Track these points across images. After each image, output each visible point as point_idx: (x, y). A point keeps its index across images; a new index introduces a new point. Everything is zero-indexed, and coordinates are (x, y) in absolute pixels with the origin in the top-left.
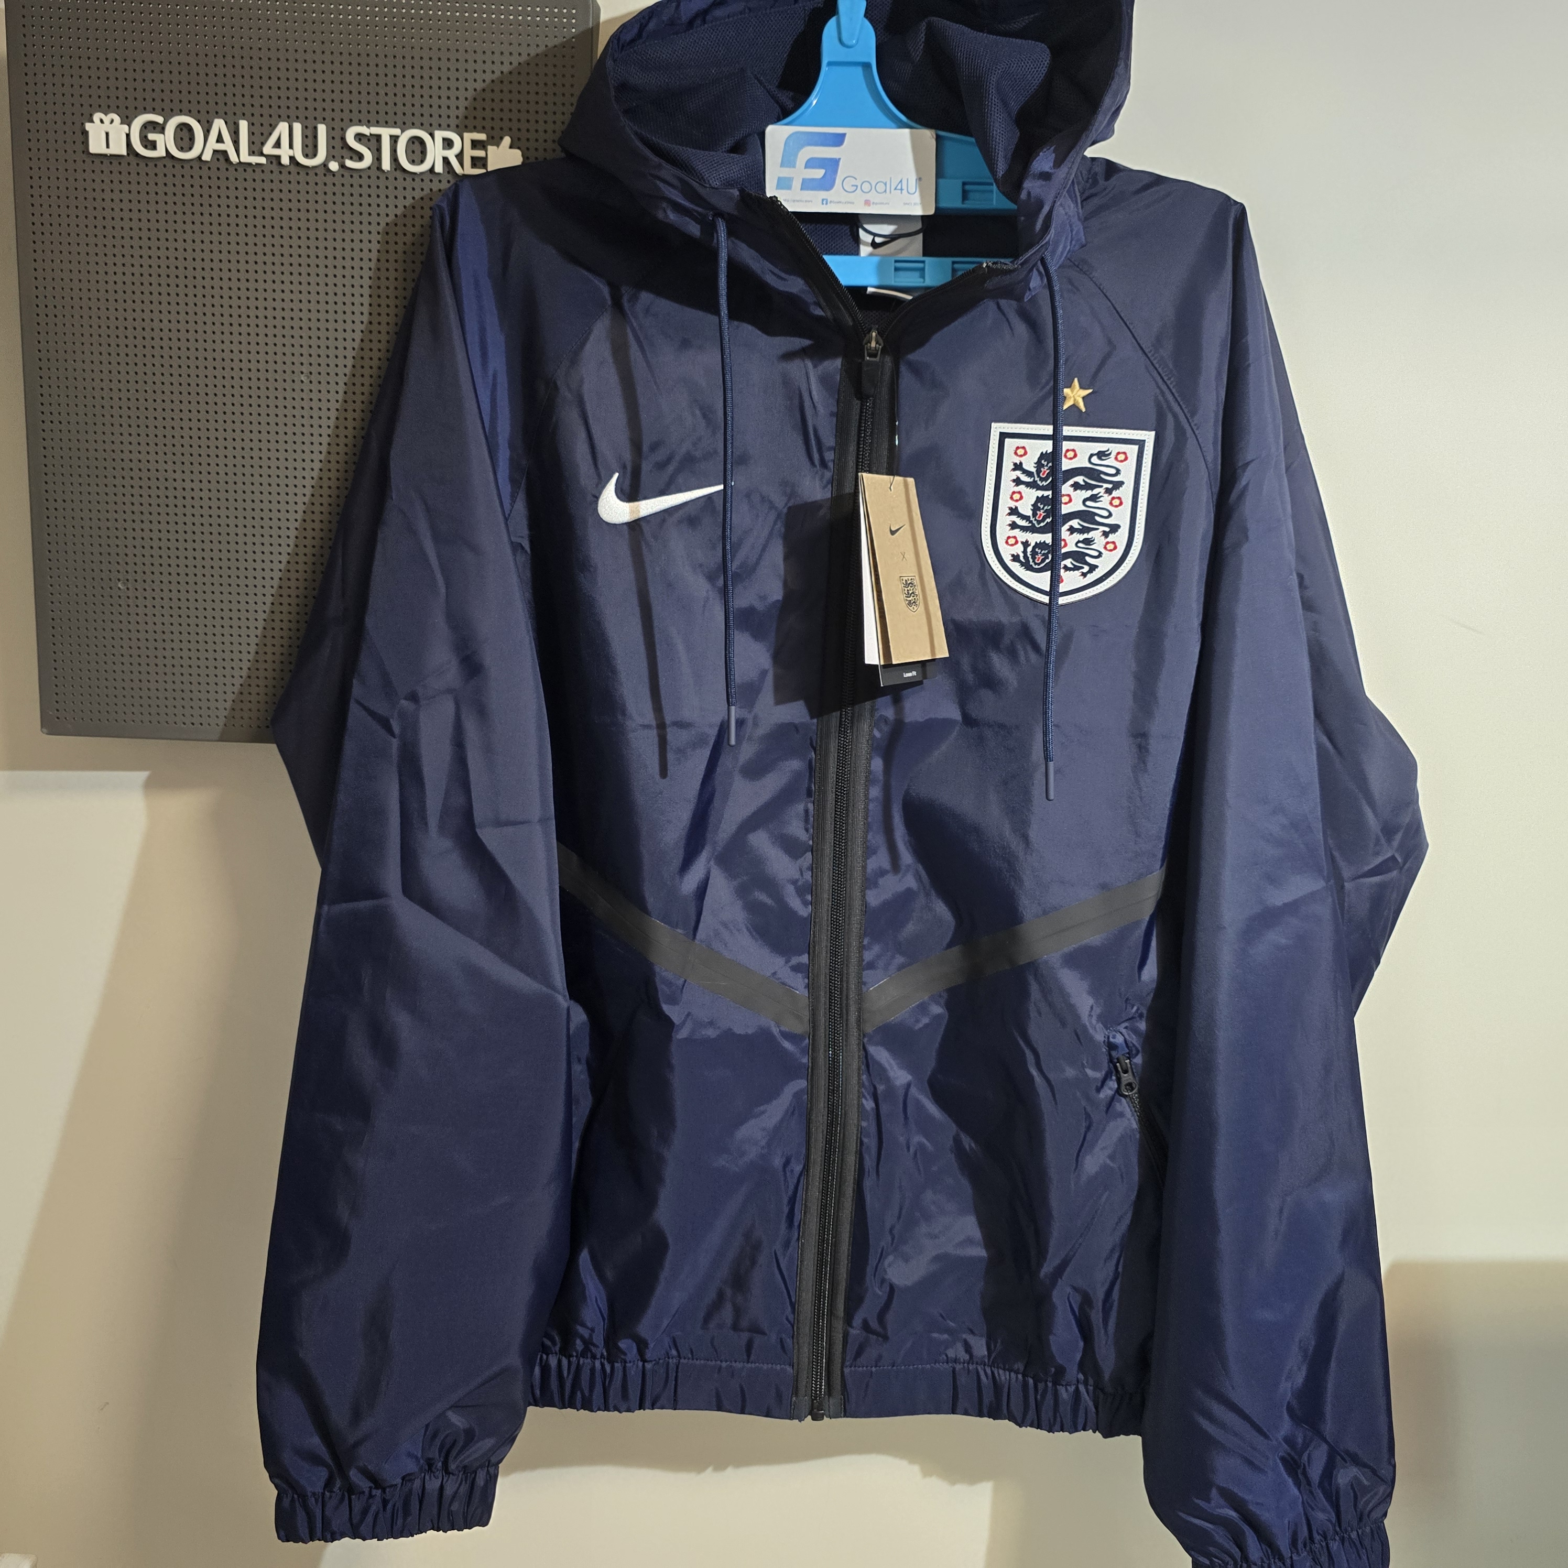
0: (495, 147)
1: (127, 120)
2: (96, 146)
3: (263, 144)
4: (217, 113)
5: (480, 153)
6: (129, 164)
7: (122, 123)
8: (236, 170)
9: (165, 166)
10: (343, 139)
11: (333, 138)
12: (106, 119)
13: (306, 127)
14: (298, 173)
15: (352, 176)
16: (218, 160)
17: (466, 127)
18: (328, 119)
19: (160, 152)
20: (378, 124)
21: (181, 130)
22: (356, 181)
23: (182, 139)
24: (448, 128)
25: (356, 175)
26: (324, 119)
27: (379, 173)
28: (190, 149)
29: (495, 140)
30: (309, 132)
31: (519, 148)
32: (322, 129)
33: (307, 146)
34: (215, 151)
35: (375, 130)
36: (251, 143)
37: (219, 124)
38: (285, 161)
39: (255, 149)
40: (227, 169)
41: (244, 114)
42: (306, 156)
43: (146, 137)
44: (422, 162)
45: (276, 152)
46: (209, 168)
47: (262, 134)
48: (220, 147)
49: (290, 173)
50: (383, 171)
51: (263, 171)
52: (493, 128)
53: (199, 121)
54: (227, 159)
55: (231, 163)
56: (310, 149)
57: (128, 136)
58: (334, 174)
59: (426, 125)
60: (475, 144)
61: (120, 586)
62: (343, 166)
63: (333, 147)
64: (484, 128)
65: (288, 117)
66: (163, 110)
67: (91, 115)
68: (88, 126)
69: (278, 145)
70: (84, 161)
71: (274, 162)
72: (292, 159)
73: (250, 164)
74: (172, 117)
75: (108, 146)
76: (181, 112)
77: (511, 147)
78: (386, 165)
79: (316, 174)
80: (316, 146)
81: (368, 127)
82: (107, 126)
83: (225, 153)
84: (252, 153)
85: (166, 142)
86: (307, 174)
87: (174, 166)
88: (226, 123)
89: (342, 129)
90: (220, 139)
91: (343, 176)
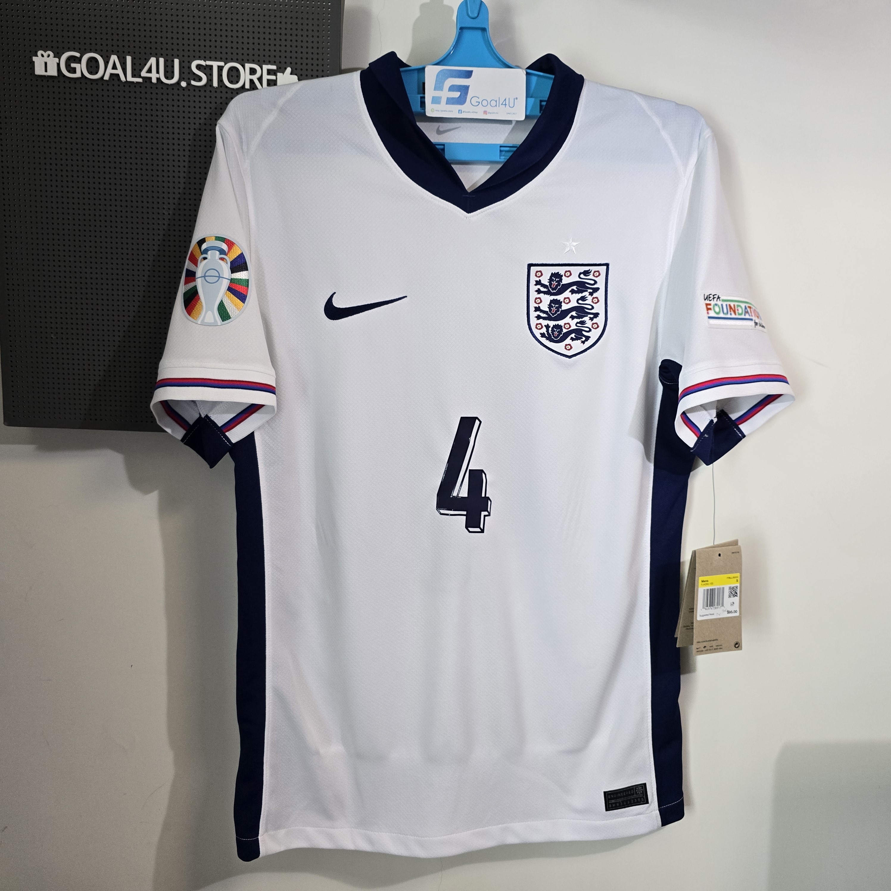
0: (282, 74)
1: (58, 55)
2: (39, 70)
3: (141, 70)
4: (113, 51)
5: (273, 77)
6: (59, 82)
7: (54, 57)
8: (124, 86)
9: (81, 83)
10: (190, 68)
11: (183, 67)
12: (45, 54)
13: (167, 60)
14: (162, 88)
15: (194, 90)
16: (113, 80)
17: (264, 61)
18: (181, 56)
19: (78, 75)
20: (210, 59)
21: (91, 61)
22: (197, 93)
23: (91, 67)
24: (253, 62)
25: (197, 90)
26: (178, 56)
27: (211, 89)
28: (97, 73)
29: (282, 70)
30: (169, 64)
31: (296, 75)
32: (176, 62)
33: (167, 72)
34: (112, 75)
35: (209, 63)
36: (133, 70)
37: (114, 58)
38: (154, 81)
39: (135, 73)
40: (119, 85)
41: (129, 52)
42: (167, 78)
43: (70, 65)
44: (237, 82)
45: (149, 75)
46: (108, 85)
47: (140, 64)
48: (114, 72)
49: (157, 88)
50: (214, 87)
51: (141, 87)
52: (280, 62)
53: (102, 56)
54: (119, 79)
55: (122, 81)
56: (169, 74)
57: (58, 65)
58: (184, 89)
59: (240, 60)
60: (269, 72)
61: (52, 336)
62: (189, 84)
63: (183, 73)
64: (275, 62)
65: (156, 54)
66: (80, 49)
67: (36, 52)
68: (34, 59)
69: (150, 71)
70: (31, 80)
71: (147, 81)
72: (158, 79)
73: (133, 82)
74: (85, 54)
75: (46, 71)
76: (91, 51)
77: (291, 74)
78: (215, 84)
79: (173, 89)
80: (173, 72)
81: (205, 61)
82: (46, 59)
83: (118, 75)
84: (134, 76)
85: (81, 68)
86: (167, 89)
87: (86, 83)
88: (118, 57)
89: (189, 62)
90: (114, 67)
91: (189, 90)
